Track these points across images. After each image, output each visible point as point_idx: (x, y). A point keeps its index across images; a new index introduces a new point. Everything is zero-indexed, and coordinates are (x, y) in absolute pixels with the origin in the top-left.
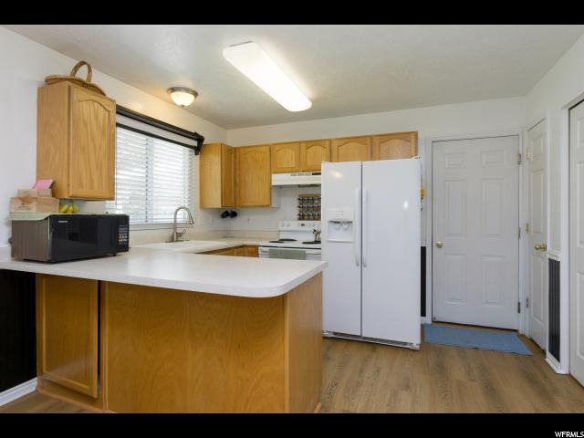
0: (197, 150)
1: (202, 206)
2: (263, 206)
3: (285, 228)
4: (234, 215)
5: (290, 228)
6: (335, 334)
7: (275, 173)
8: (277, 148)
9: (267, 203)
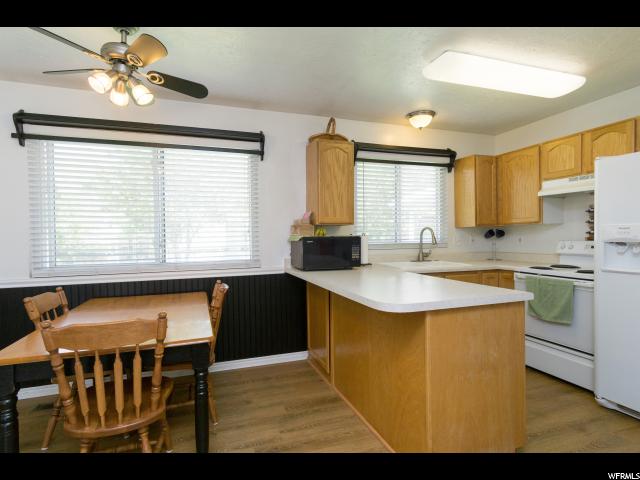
0: (449, 167)
1: (458, 225)
2: (530, 223)
3: (566, 251)
4: (501, 234)
5: (572, 251)
6: (619, 406)
7: (547, 179)
8: (550, 146)
9: (536, 219)
